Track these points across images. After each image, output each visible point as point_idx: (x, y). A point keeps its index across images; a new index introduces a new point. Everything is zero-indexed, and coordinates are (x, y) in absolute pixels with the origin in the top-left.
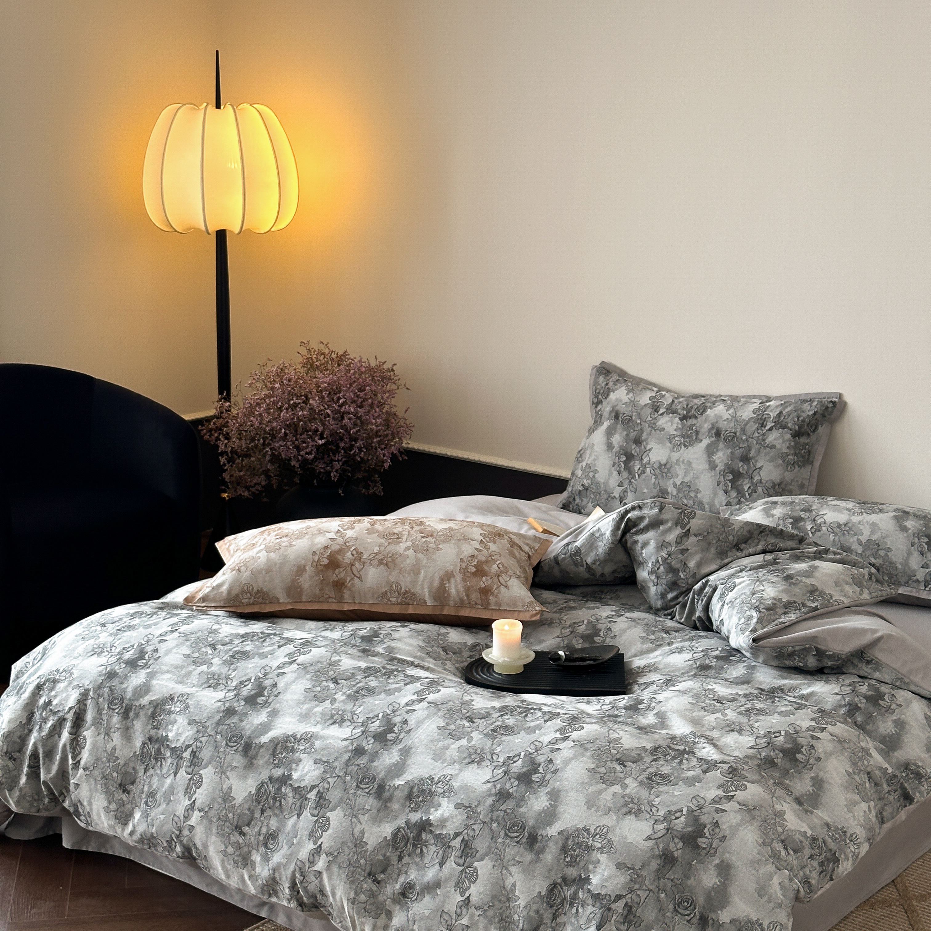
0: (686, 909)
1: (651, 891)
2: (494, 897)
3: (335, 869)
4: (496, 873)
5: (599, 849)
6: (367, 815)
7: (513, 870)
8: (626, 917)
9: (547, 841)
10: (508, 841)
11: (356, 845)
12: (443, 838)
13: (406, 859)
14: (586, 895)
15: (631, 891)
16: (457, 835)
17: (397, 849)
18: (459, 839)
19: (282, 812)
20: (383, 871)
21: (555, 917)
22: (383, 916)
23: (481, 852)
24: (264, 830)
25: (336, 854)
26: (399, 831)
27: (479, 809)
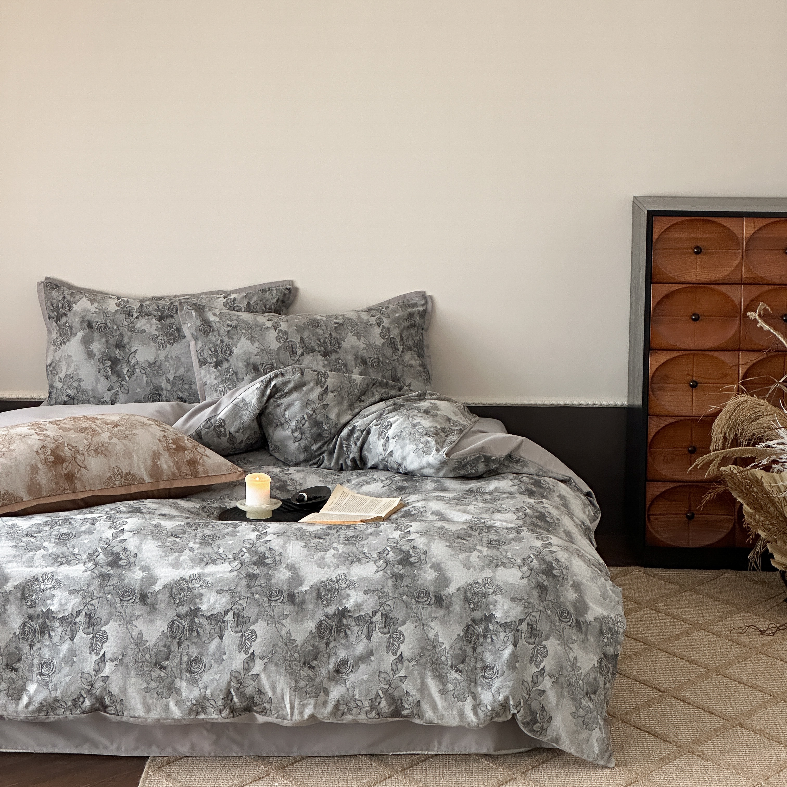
0: (566, 618)
1: (541, 611)
2: (422, 648)
3: (272, 668)
4: (419, 630)
5: (493, 592)
6: (288, 619)
7: (432, 624)
8: (531, 632)
9: (451, 598)
10: (420, 605)
11: (286, 645)
12: (364, 618)
13: (332, 644)
14: (495, 627)
15: (528, 614)
16: (375, 612)
17: (323, 638)
18: (379, 615)
19: (200, 639)
20: (315, 659)
21: (474, 649)
22: (322, 694)
23: (401, 619)
24: (185, 659)
25: (270, 656)
26: (322, 623)
27: (386, 590)
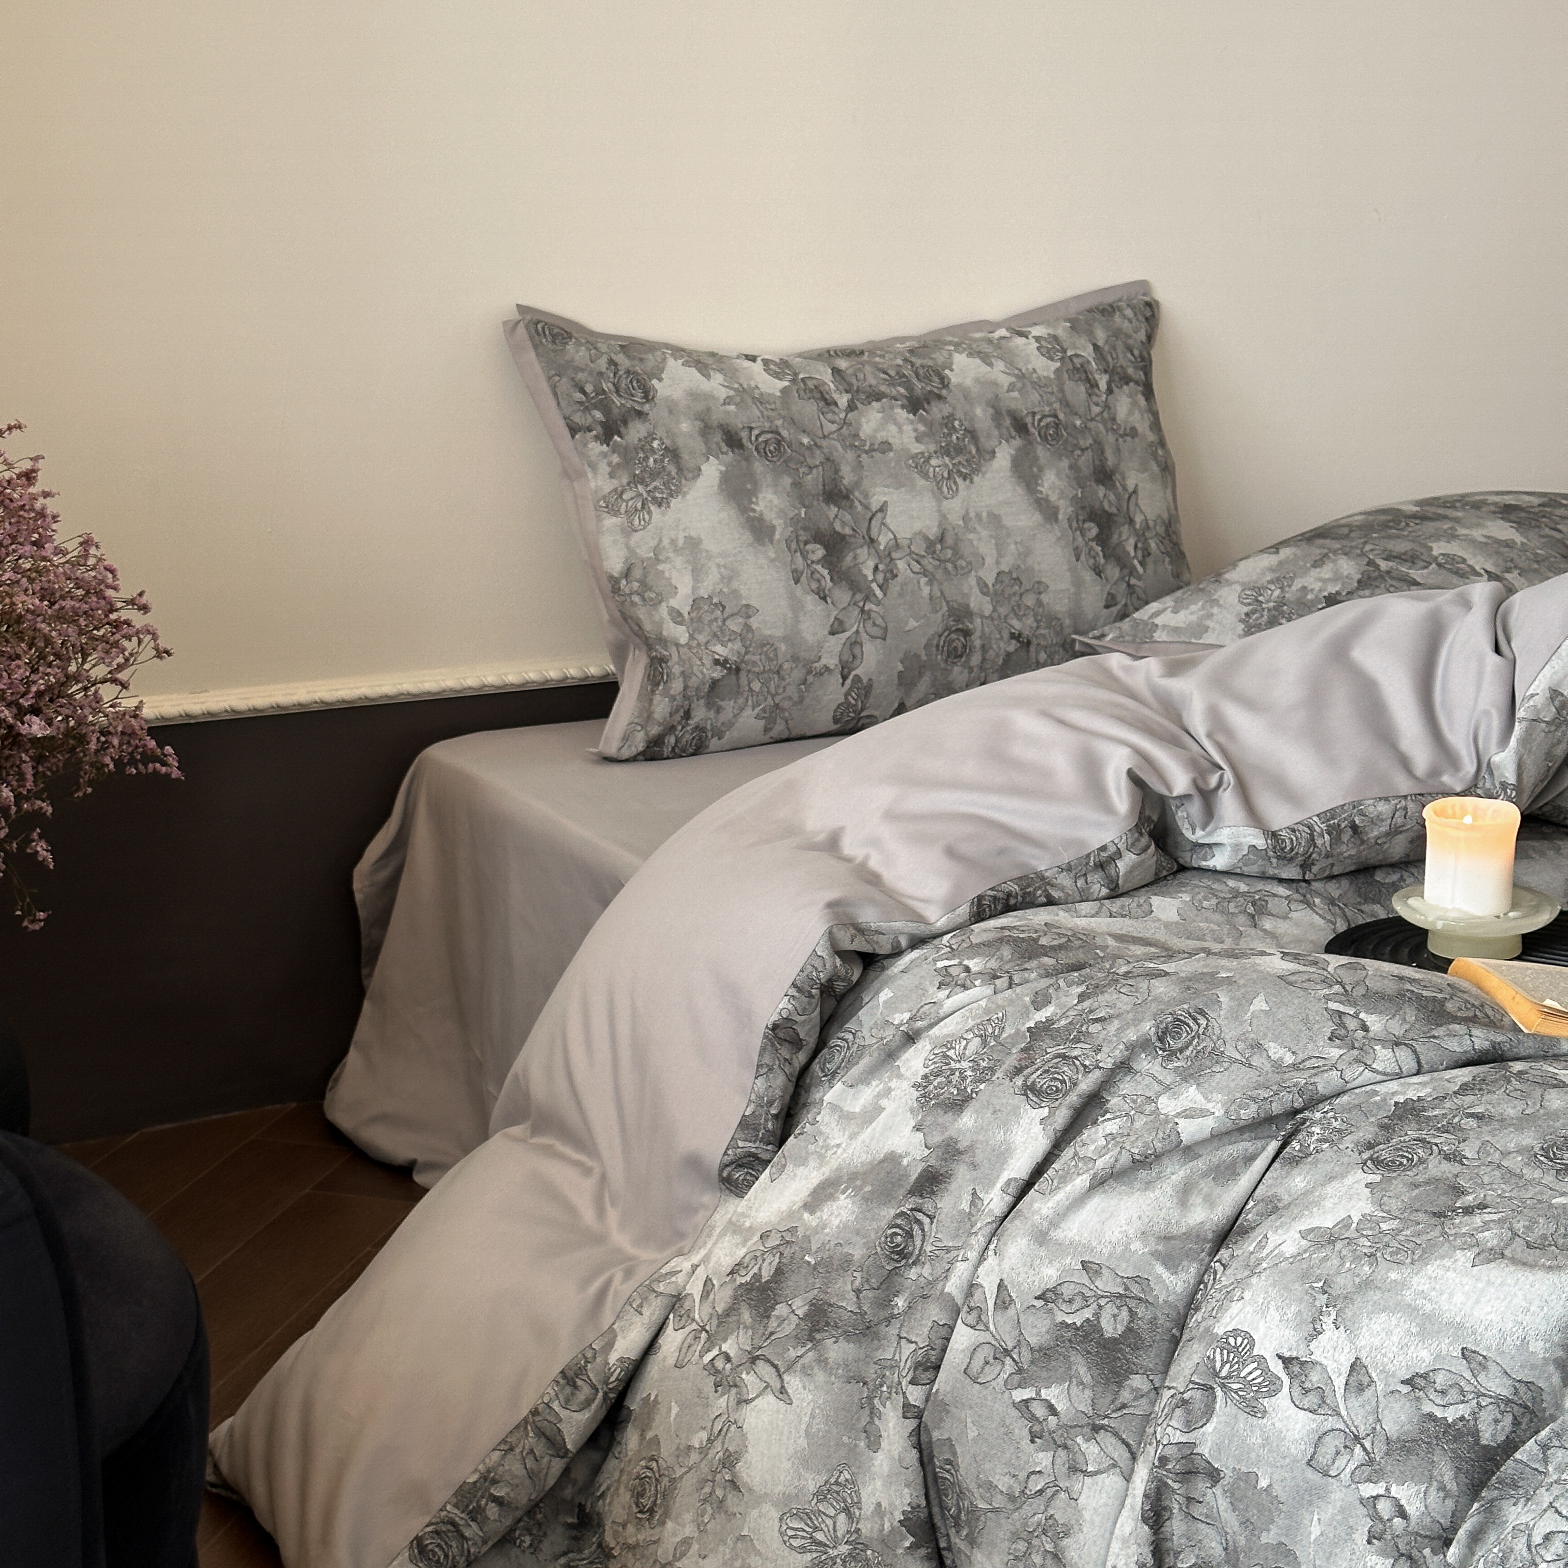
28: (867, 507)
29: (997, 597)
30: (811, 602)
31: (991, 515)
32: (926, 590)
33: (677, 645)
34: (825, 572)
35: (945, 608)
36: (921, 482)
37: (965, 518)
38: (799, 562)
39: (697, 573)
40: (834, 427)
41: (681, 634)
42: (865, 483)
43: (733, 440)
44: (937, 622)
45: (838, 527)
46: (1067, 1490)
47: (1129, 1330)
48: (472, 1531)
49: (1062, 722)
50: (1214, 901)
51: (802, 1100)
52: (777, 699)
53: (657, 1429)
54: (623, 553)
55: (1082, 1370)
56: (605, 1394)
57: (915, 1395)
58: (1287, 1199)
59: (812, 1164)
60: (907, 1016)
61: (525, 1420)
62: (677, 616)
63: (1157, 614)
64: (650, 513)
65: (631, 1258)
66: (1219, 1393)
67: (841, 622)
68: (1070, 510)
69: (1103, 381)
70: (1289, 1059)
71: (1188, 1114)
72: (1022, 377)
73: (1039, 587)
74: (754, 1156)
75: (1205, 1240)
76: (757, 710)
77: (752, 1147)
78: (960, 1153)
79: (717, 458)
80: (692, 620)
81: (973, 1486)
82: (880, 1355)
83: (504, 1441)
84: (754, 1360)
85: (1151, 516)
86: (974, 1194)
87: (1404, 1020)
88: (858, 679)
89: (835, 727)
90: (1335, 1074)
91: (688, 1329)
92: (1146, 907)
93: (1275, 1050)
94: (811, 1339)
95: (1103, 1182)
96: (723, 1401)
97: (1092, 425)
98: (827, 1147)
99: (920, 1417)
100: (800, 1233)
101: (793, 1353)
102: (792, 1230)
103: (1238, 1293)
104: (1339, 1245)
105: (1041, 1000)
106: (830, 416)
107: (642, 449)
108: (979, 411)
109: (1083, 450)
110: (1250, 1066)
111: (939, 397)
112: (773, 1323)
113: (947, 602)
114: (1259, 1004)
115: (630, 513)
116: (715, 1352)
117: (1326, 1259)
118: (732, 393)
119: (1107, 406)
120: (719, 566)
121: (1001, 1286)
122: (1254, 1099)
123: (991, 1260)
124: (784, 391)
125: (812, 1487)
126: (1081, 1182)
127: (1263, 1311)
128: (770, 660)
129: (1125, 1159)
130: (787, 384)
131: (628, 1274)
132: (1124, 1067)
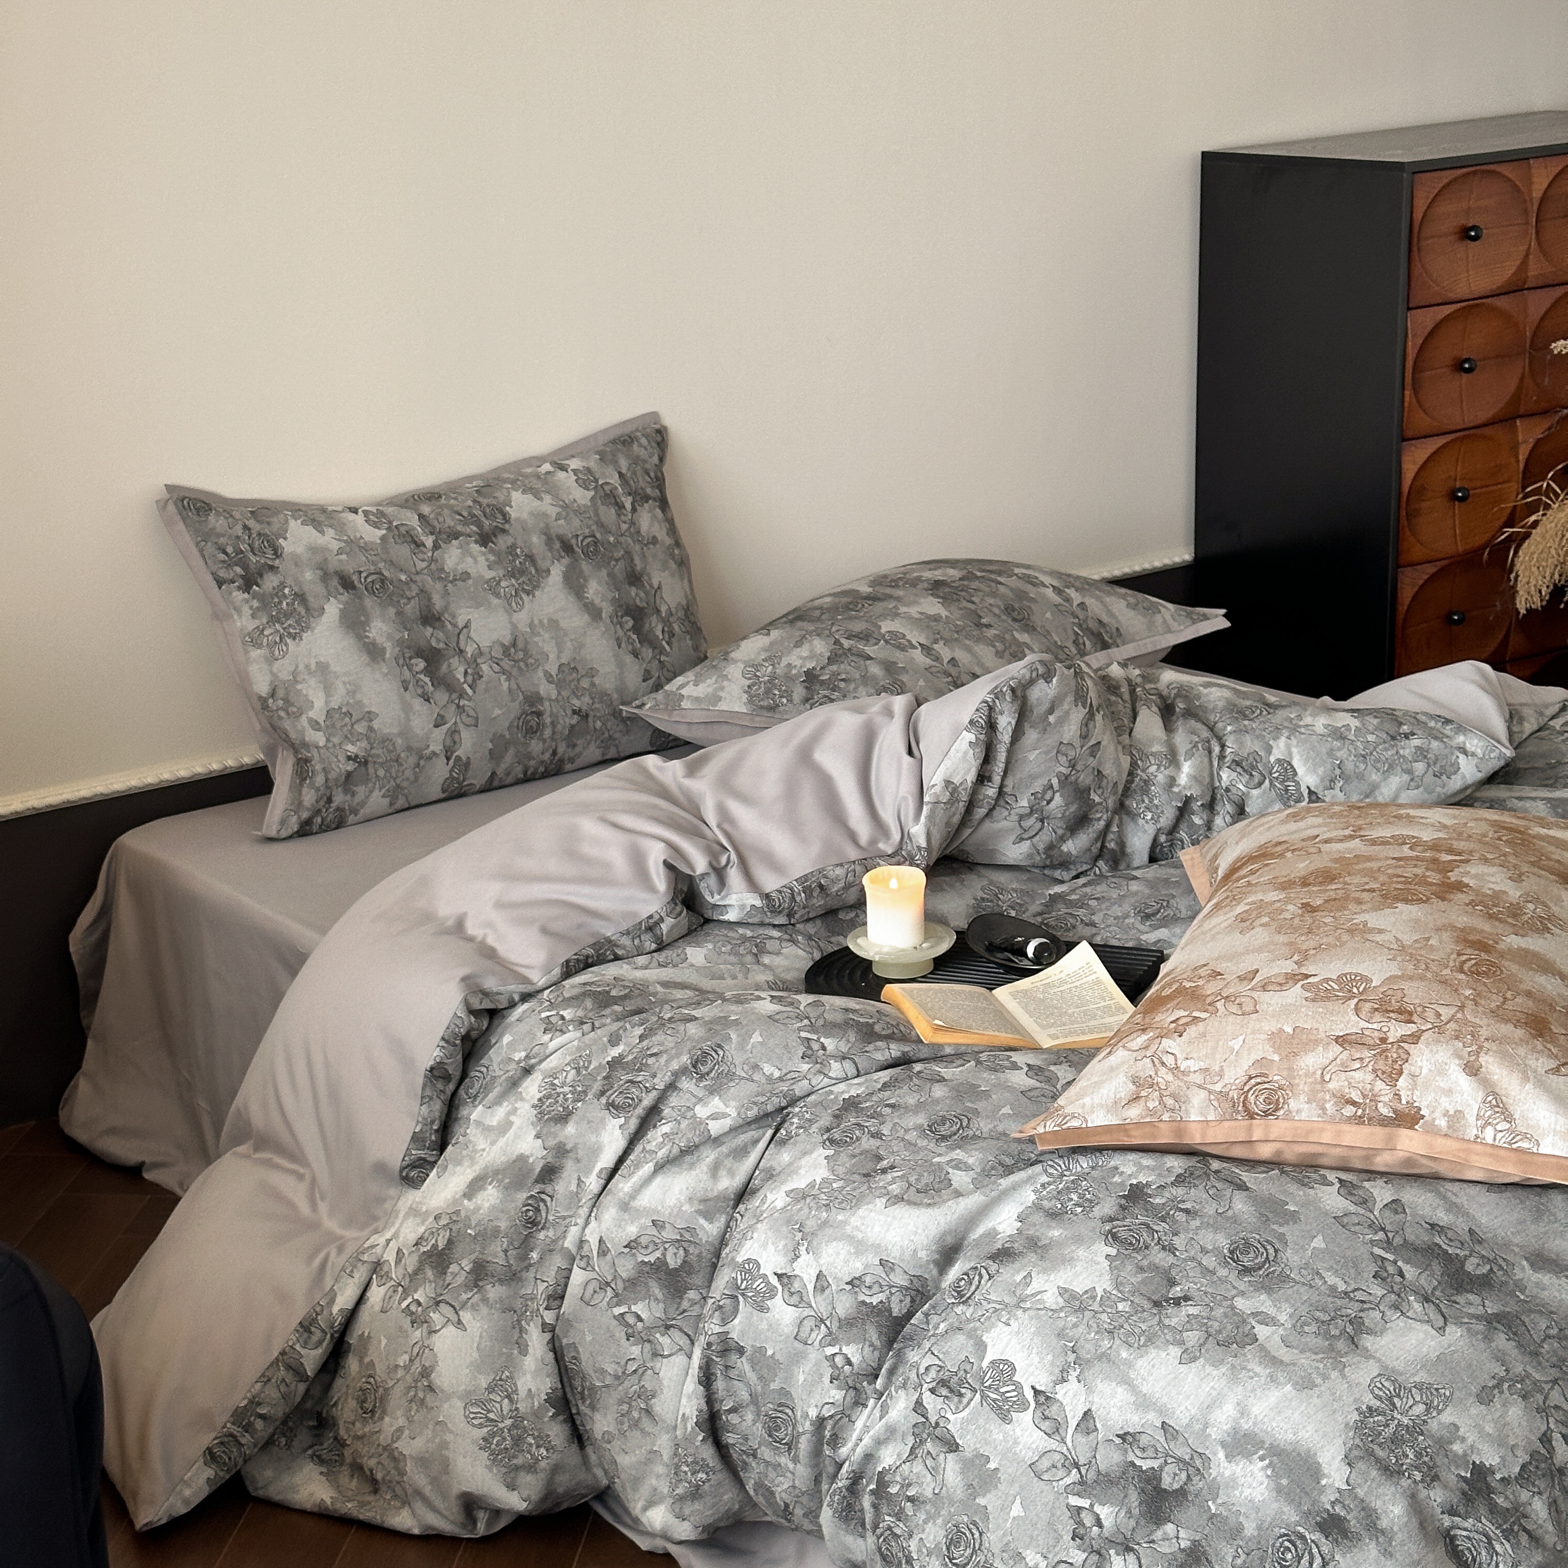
28: (455, 625)
29: (560, 684)
30: (418, 704)
31: (551, 621)
32: (505, 685)
33: (317, 747)
34: (427, 680)
35: (521, 697)
36: (495, 601)
37: (531, 625)
38: (407, 674)
39: (328, 690)
40: (424, 564)
41: (319, 738)
42: (453, 607)
43: (347, 583)
44: (516, 708)
45: (434, 643)
46: (652, 1368)
47: (685, 1262)
48: (246, 1439)
49: (616, 826)
50: (729, 947)
51: (454, 1116)
52: (398, 781)
53: (372, 1355)
54: (268, 678)
55: (657, 1291)
56: (332, 1335)
57: (549, 1317)
58: (779, 1169)
59: (466, 1164)
60: (523, 1054)
61: (277, 1359)
62: (315, 725)
63: (682, 686)
64: (286, 645)
65: (341, 1237)
66: (741, 1299)
67: (442, 717)
68: (611, 609)
69: (628, 502)
70: (777, 1074)
71: (714, 1117)
72: (565, 507)
73: (592, 673)
74: (424, 1159)
75: (730, 1200)
76: (383, 791)
77: (421, 1153)
78: (568, 1152)
79: (335, 597)
80: (327, 726)
81: (591, 1372)
82: (523, 1292)
83: (263, 1375)
84: (438, 1303)
85: (673, 606)
86: (579, 1179)
87: (848, 1041)
88: (458, 758)
89: (443, 796)
90: (806, 1082)
91: (388, 1285)
92: (683, 956)
93: (768, 1069)
94: (476, 1286)
95: (662, 1167)
96: (418, 1333)
97: (622, 539)
98: (476, 1151)
99: (553, 1330)
100: (463, 1214)
101: (464, 1297)
102: (457, 1212)
103: (750, 1234)
104: (808, 1200)
105: (614, 1040)
106: (421, 556)
107: (276, 595)
108: (535, 539)
109: (617, 560)
110: (753, 1081)
111: (504, 531)
112: (449, 1278)
113: (523, 693)
114: (756, 1038)
115: (271, 646)
116: (410, 1300)
117: (801, 1209)
118: (343, 544)
119: (633, 523)
120: (344, 683)
121: (601, 1241)
122: (755, 1103)
123: (593, 1224)
124: (383, 538)
125: (484, 1385)
126: (648, 1168)
127: (764, 1246)
128: (390, 752)
129: (676, 1150)
130: (384, 532)
131: (340, 1249)
132: (672, 1086)
